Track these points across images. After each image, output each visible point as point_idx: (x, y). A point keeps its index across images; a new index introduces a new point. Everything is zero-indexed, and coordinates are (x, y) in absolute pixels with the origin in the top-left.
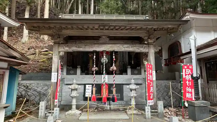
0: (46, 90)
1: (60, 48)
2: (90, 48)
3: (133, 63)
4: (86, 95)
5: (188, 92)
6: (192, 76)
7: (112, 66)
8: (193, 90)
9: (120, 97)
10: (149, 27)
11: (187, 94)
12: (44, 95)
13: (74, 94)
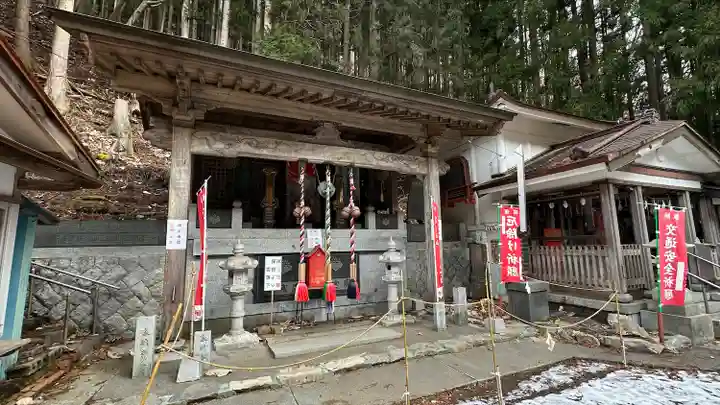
0: (121, 277)
1: (196, 142)
2: (290, 152)
3: (382, 200)
4: (265, 285)
5: (512, 265)
6: (519, 229)
7: (346, 203)
8: (520, 259)
10: (434, 114)
11: (509, 268)
12: (111, 294)
13: (241, 284)
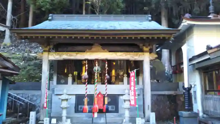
1: (50, 56)
9: (114, 110)
13: (64, 104)
